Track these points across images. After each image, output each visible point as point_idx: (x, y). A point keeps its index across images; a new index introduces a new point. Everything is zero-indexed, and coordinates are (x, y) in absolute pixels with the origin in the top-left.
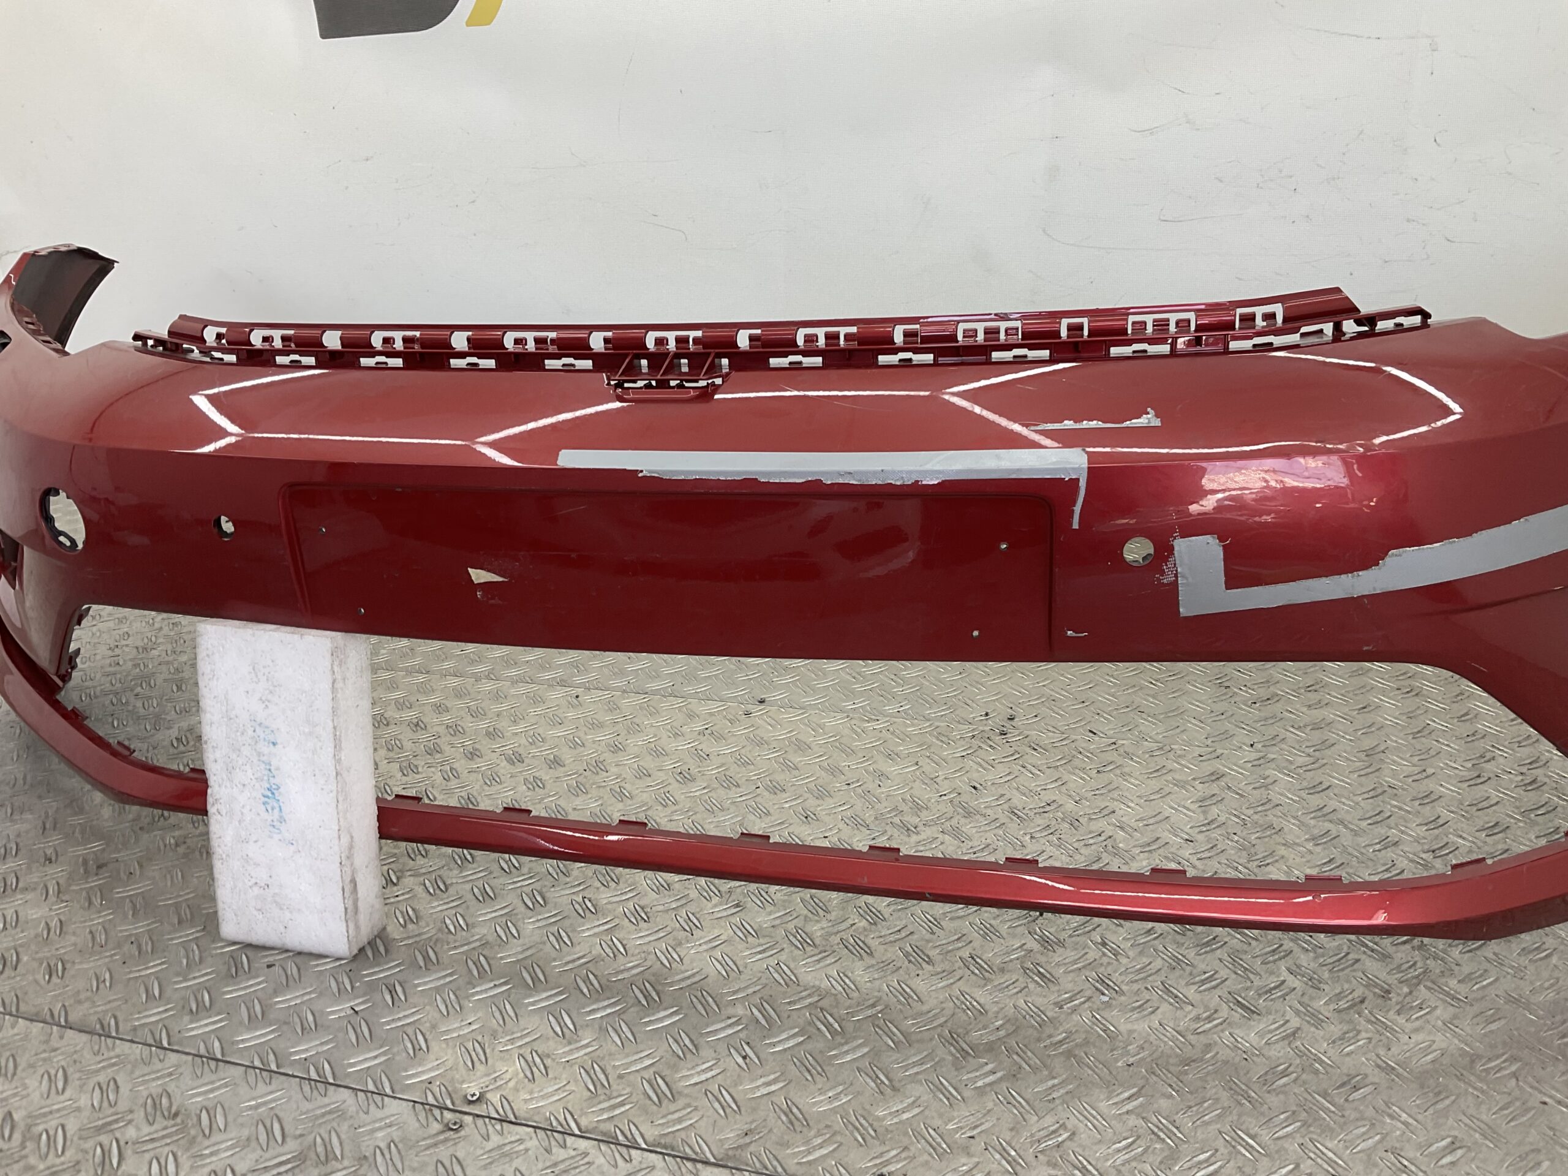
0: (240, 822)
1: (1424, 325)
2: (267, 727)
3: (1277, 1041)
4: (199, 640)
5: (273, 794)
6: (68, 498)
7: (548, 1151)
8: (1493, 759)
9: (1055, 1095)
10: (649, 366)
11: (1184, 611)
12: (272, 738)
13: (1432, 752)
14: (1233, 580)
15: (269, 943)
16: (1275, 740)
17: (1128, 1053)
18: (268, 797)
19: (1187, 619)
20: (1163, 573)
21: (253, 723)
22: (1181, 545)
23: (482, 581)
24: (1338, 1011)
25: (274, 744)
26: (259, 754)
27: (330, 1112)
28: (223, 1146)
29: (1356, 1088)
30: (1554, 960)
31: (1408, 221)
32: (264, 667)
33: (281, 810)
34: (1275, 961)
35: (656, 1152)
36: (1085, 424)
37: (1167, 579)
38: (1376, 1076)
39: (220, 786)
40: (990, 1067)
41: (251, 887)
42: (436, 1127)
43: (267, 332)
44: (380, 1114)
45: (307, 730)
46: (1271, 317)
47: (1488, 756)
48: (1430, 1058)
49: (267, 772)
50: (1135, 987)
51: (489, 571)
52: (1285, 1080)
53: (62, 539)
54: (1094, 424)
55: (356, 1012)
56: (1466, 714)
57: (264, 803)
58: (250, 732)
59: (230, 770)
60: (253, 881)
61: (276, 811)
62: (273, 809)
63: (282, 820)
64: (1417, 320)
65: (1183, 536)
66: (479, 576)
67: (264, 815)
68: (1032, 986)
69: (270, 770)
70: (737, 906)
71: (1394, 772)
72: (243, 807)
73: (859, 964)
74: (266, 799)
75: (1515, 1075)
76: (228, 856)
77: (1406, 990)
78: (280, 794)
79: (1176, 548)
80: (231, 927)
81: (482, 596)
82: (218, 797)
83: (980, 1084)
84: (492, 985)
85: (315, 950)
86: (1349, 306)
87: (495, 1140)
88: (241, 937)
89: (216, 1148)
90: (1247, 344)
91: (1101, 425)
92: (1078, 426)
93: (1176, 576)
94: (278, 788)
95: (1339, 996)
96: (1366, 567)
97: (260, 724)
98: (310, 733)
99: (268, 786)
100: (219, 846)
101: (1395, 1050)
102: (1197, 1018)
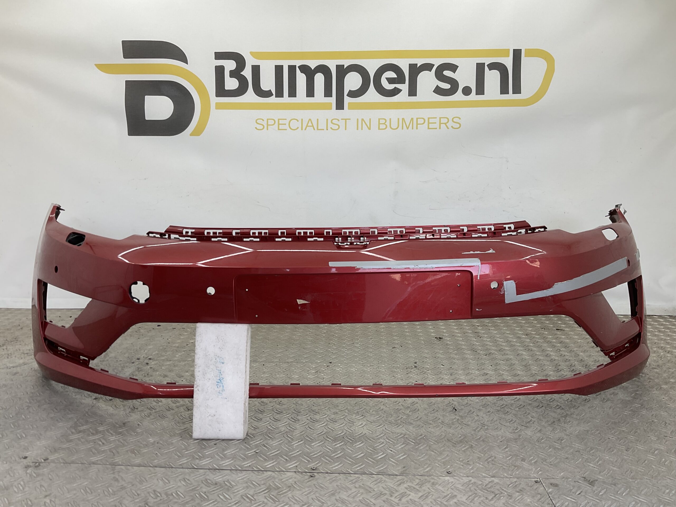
0: (206, 393)
1: (545, 231)
2: (221, 357)
3: (537, 433)
4: (197, 329)
5: (221, 381)
6: (144, 284)
7: (347, 478)
8: (560, 365)
9: (485, 450)
10: (342, 240)
11: (507, 302)
12: (222, 361)
13: (543, 365)
14: (518, 293)
15: (211, 438)
16: (497, 364)
17: (499, 439)
18: (219, 382)
19: (507, 304)
20: (501, 291)
21: (216, 357)
22: (505, 283)
23: (301, 303)
24: (549, 425)
25: (223, 363)
26: (217, 367)
27: (269, 477)
28: (240, 489)
29: (562, 440)
30: (597, 409)
31: (503, 211)
32: (222, 337)
33: (223, 387)
34: (527, 415)
35: (380, 475)
36: (476, 252)
37: (502, 293)
38: (565, 437)
39: (200, 380)
40: (463, 445)
41: (208, 417)
42: (307, 477)
43: (215, 231)
44: (286, 476)
45: (236, 357)
46: (510, 228)
47: (558, 365)
48: (577, 432)
49: (219, 373)
50: (493, 424)
51: (304, 300)
52: (543, 440)
53: (134, 300)
54: (478, 252)
55: (257, 453)
56: (547, 355)
57: (217, 385)
58: (214, 360)
59: (204, 374)
60: (209, 414)
61: (221, 387)
62: (220, 386)
63: (223, 390)
64: (543, 230)
65: (505, 281)
66: (300, 302)
67: (216, 389)
68: (463, 427)
69: (220, 373)
70: (362, 416)
71: (535, 370)
72: (208, 387)
73: (410, 427)
74: (218, 383)
75: (599, 433)
76: (200, 406)
77: (564, 419)
78: (224, 381)
79: (504, 284)
80: (197, 434)
81: (301, 308)
82: (198, 384)
83: (463, 449)
84: (297, 441)
85: (230, 438)
86: (528, 225)
87: (328, 478)
88: (201, 437)
89: (238, 490)
90: (506, 234)
91: (480, 252)
92: (474, 253)
93: (504, 292)
94: (223, 379)
95: (548, 421)
96: (550, 288)
97: (218, 357)
98: (237, 358)
99: (219, 378)
100: (197, 403)
101: (567, 431)
102: (513, 430)
